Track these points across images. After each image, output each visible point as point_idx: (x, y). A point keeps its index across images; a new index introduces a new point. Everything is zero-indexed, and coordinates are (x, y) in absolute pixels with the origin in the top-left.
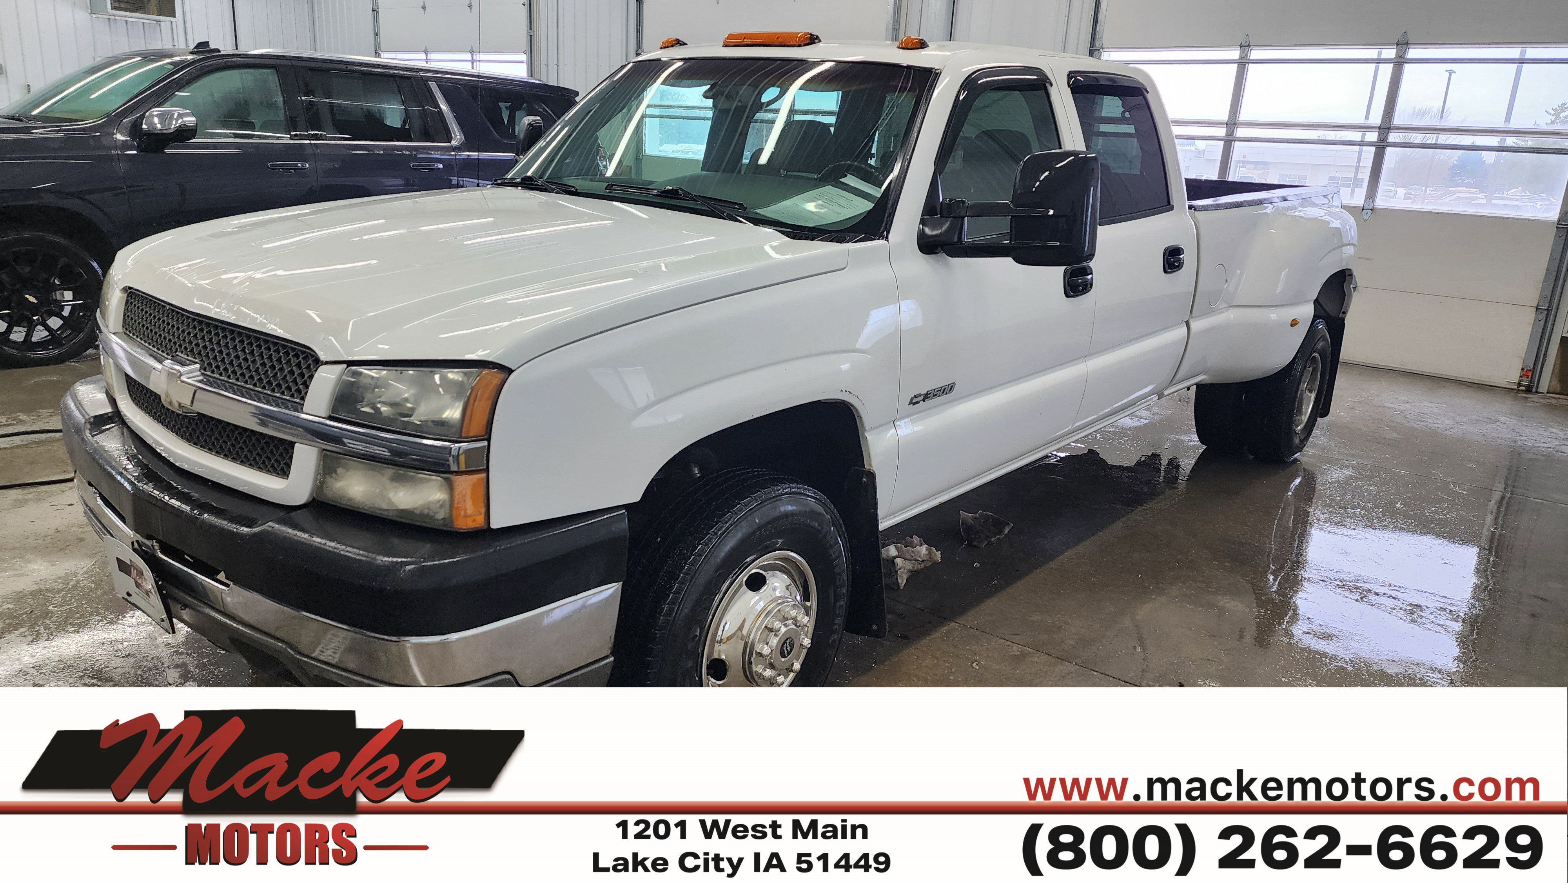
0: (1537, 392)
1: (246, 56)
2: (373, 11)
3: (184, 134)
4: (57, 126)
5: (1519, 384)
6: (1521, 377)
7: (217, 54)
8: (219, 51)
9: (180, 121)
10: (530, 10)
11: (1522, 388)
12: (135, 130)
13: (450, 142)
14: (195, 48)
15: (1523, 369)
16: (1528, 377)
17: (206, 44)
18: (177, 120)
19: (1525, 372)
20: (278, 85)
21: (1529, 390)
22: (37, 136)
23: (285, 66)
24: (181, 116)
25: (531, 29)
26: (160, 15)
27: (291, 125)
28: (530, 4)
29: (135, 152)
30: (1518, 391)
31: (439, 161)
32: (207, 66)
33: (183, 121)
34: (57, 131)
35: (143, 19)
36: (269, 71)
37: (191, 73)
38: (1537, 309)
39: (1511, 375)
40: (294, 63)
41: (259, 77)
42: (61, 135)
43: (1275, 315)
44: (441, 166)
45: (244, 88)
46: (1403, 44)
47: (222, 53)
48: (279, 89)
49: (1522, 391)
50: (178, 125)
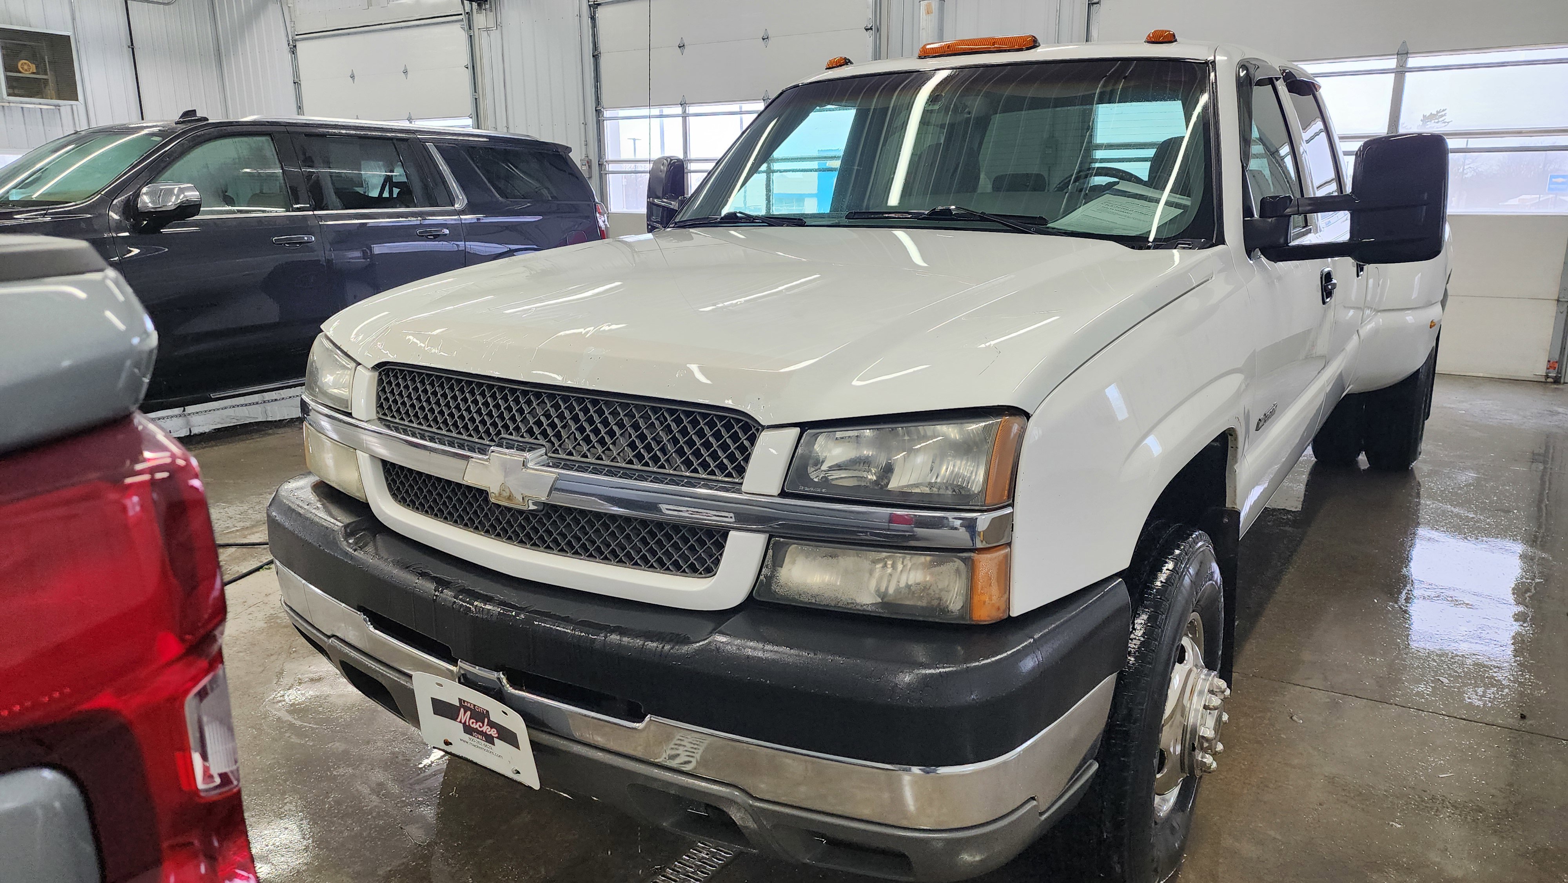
0: (1565, 383)
1: (238, 124)
2: (295, 83)
3: (187, 210)
4: (44, 210)
5: (1547, 377)
6: (1548, 369)
7: (205, 123)
8: (207, 119)
9: (182, 196)
10: (474, 73)
11: (1550, 380)
12: (130, 209)
13: (453, 206)
14: (181, 117)
15: (1549, 361)
16: (1555, 369)
17: (193, 112)
18: (178, 196)
19: (1551, 365)
20: (275, 154)
21: (1557, 381)
22: (22, 222)
23: (279, 132)
24: (181, 191)
25: (475, 92)
26: (60, 99)
27: (291, 197)
28: (473, 67)
29: (127, 234)
30: (1546, 382)
31: (445, 226)
32: (199, 136)
33: (185, 197)
34: (44, 215)
35: (40, 104)
36: (263, 139)
37: (183, 144)
38: (1558, 301)
39: (1540, 369)
40: (289, 129)
41: (254, 145)
42: (48, 219)
43: (1411, 317)
44: (447, 231)
45: (239, 158)
46: (1403, 54)
47: (210, 121)
48: (276, 157)
49: (1551, 382)
50: (179, 201)
